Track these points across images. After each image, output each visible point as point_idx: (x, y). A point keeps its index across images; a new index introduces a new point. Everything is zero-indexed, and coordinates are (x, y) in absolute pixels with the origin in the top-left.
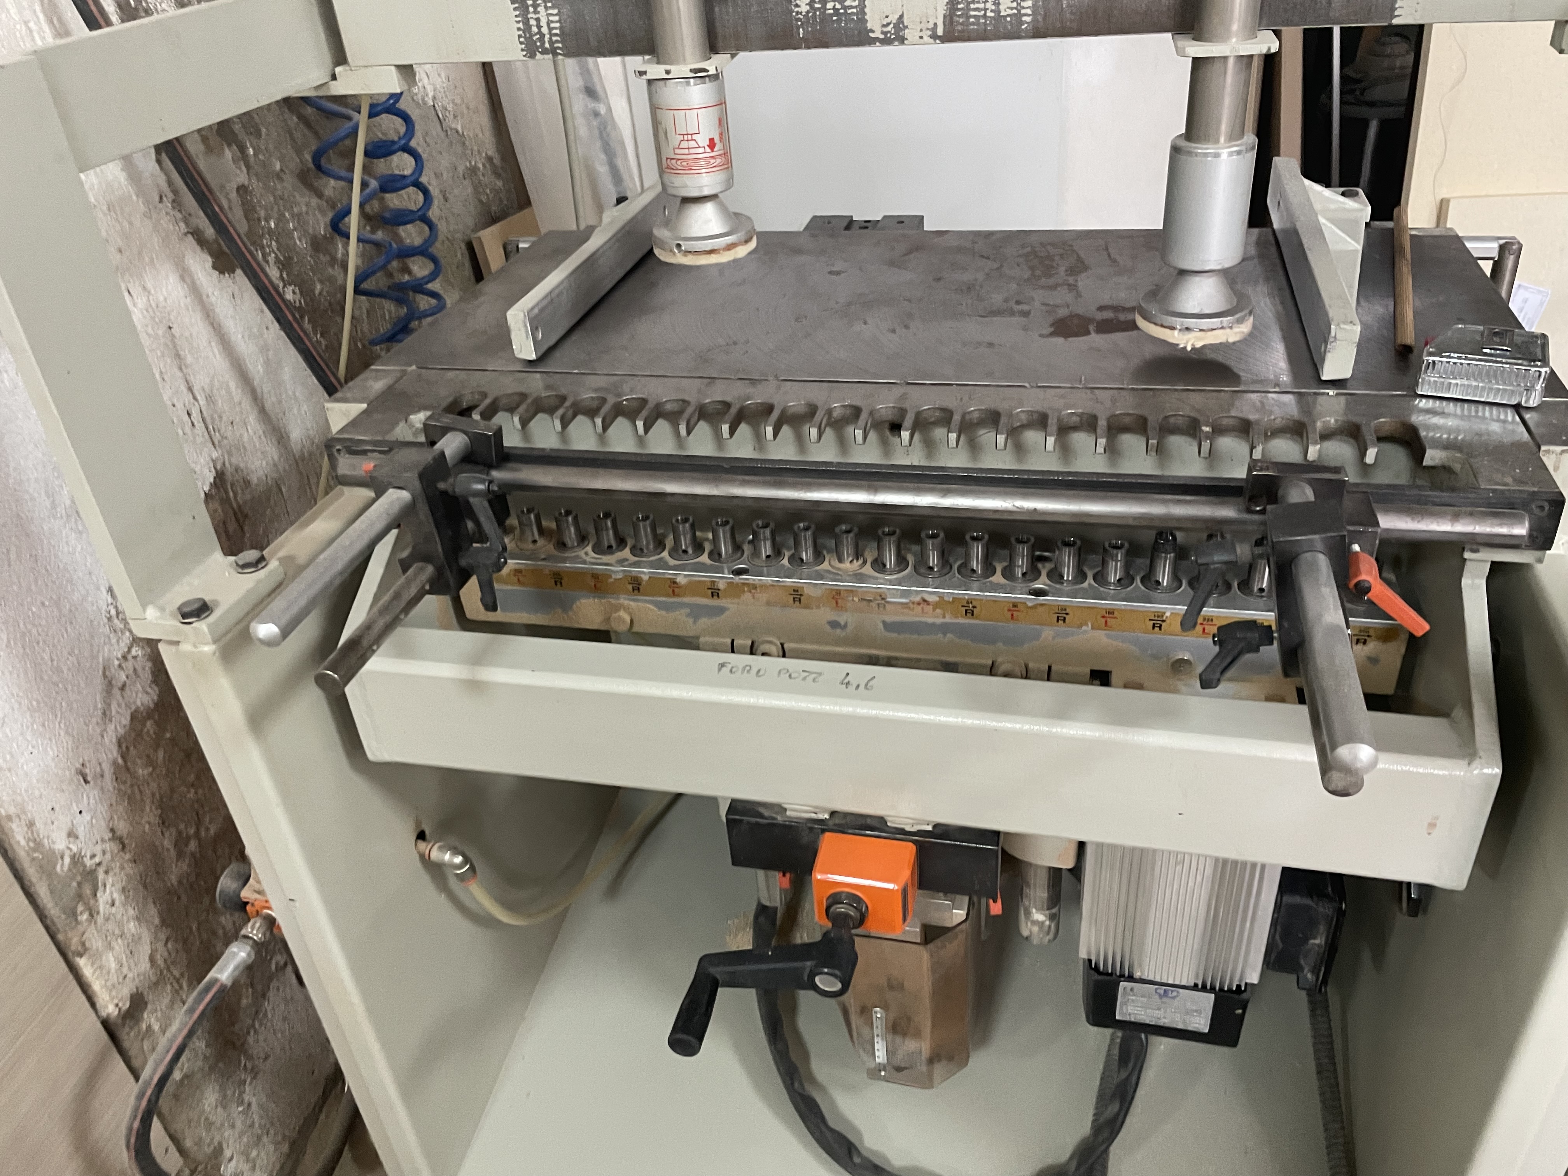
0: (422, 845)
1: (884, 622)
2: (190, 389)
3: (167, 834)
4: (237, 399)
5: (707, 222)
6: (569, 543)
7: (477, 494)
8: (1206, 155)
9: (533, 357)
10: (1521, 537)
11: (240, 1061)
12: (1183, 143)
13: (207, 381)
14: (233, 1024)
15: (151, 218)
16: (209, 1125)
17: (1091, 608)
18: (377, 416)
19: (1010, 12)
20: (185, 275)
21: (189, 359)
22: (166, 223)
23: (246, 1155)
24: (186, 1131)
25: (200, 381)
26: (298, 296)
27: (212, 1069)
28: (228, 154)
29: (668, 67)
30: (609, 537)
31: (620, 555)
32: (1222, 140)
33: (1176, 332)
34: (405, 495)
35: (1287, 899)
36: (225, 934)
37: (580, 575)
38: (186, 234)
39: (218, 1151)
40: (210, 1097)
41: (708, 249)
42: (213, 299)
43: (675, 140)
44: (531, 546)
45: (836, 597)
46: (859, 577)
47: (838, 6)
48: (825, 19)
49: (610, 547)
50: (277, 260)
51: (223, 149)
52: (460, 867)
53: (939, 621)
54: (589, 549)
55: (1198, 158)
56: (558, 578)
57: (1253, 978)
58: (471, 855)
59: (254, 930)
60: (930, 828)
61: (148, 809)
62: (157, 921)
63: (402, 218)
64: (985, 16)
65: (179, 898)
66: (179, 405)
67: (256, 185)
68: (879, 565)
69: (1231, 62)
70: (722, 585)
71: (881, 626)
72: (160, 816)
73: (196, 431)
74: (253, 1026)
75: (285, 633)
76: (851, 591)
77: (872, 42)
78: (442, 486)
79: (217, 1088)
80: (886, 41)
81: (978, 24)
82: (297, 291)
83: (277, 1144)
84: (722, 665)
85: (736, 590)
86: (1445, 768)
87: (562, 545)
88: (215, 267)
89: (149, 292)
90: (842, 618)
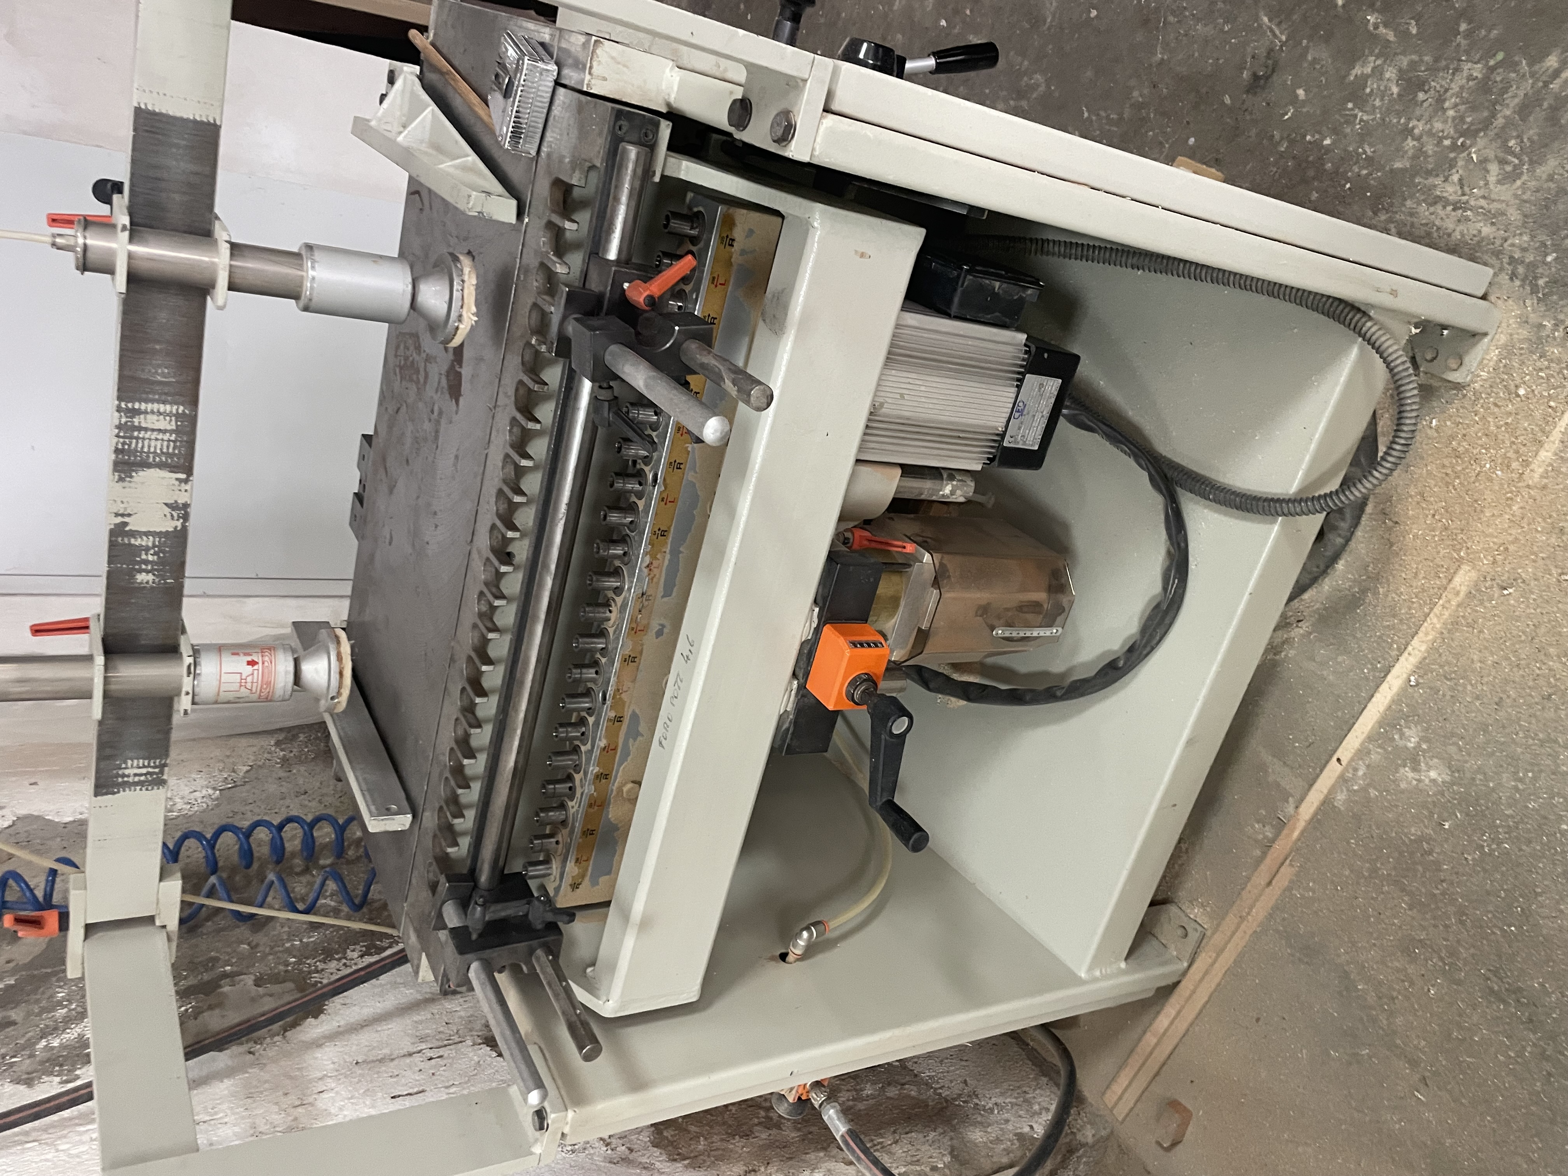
0: (790, 957)
1: (663, 597)
2: (410, 1055)
3: (757, 1134)
4: (429, 1016)
5: (317, 671)
6: (563, 817)
7: (484, 914)
8: (312, 288)
9: (410, 816)
10: (638, 154)
11: (959, 1105)
12: (302, 302)
13: (408, 1038)
14: (927, 1106)
15: (265, 1064)
16: (998, 1140)
17: (673, 442)
18: (431, 951)
19: (173, 423)
20: (317, 1044)
21: (386, 1051)
22: (271, 1052)
23: (1034, 1114)
24: (995, 1159)
25: (407, 1046)
26: (358, 947)
27: (954, 1129)
28: (226, 989)
29: (183, 693)
30: (562, 787)
31: (577, 783)
32: (300, 273)
33: (461, 326)
34: (475, 966)
35: (954, 310)
36: (854, 1100)
37: (587, 817)
38: (284, 1037)
39: (1021, 1137)
40: (976, 1135)
41: (338, 676)
42: (342, 1023)
43: (244, 692)
44: (561, 846)
45: (636, 630)
46: (624, 606)
47: (152, 552)
48: (161, 562)
49: (570, 788)
50: (324, 961)
51: (222, 993)
52: (811, 934)
53: (668, 557)
54: (570, 804)
55: (315, 294)
56: (588, 833)
57: (1023, 337)
58: (804, 926)
59: (817, 1099)
60: (817, 610)
61: (731, 1146)
62: (822, 1154)
63: (309, 843)
64: (174, 442)
65: (810, 1133)
66: (422, 1066)
67: (259, 968)
68: (618, 591)
69: (233, 263)
70: (612, 714)
71: (665, 599)
72: (741, 1137)
73: (446, 1055)
74: (936, 1089)
75: (539, 1084)
76: (633, 620)
77: (184, 528)
78: (474, 937)
79: (971, 1128)
80: (186, 517)
81: (180, 447)
82: (352, 947)
83: (1038, 1087)
84: (660, 743)
85: (618, 703)
86: (813, 245)
87: (564, 823)
88: (316, 1017)
89: (325, 1075)
90: (655, 626)
